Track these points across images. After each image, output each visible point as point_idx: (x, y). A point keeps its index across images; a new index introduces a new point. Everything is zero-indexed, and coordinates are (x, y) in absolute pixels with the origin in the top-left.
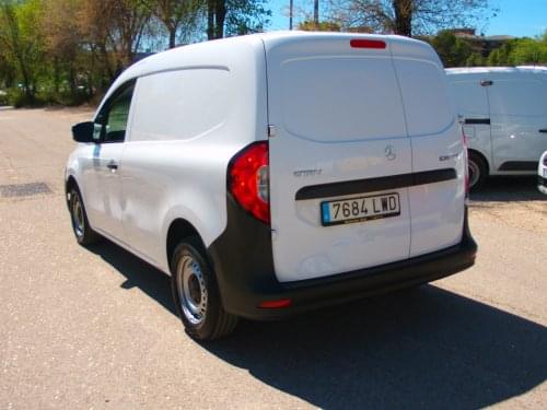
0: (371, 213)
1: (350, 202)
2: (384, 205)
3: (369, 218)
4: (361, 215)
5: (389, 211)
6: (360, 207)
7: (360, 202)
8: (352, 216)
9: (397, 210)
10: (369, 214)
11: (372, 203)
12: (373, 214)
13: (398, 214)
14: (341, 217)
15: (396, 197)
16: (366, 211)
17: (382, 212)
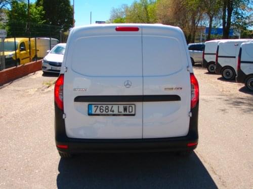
0: (116, 112)
1: (104, 106)
2: (125, 109)
4: (110, 113)
5: (128, 113)
7: (110, 106)
8: (104, 113)
9: (133, 113)
10: (114, 113)
11: (117, 108)
12: (118, 113)
13: (134, 115)
14: (98, 112)
15: (133, 106)
16: (113, 111)
17: (123, 113)
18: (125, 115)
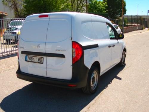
0: (35, 61)
1: (31, 57)
2: (39, 60)
3: (34, 62)
4: (33, 61)
5: (40, 62)
6: (33, 59)
7: (33, 57)
8: (31, 61)
9: (42, 62)
11: (36, 58)
12: (36, 61)
13: (42, 63)
14: (29, 60)
15: (42, 58)
16: (34, 60)
17: (38, 62)
18: (39, 63)
